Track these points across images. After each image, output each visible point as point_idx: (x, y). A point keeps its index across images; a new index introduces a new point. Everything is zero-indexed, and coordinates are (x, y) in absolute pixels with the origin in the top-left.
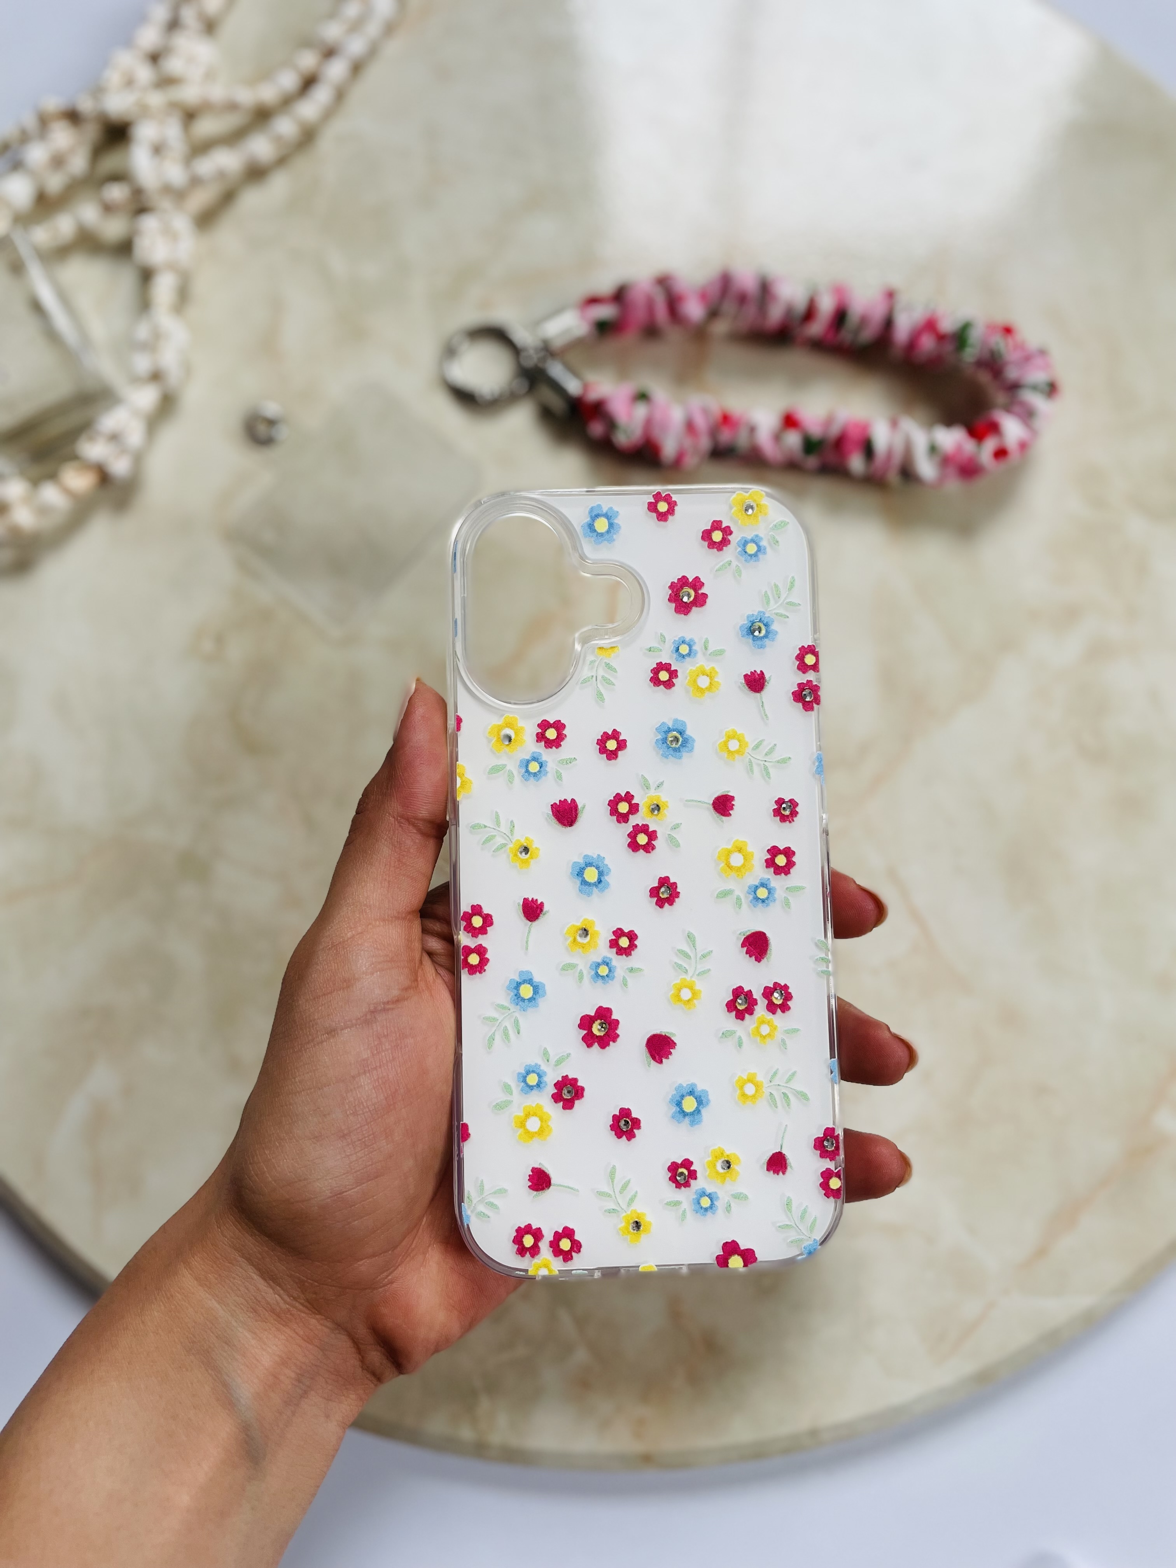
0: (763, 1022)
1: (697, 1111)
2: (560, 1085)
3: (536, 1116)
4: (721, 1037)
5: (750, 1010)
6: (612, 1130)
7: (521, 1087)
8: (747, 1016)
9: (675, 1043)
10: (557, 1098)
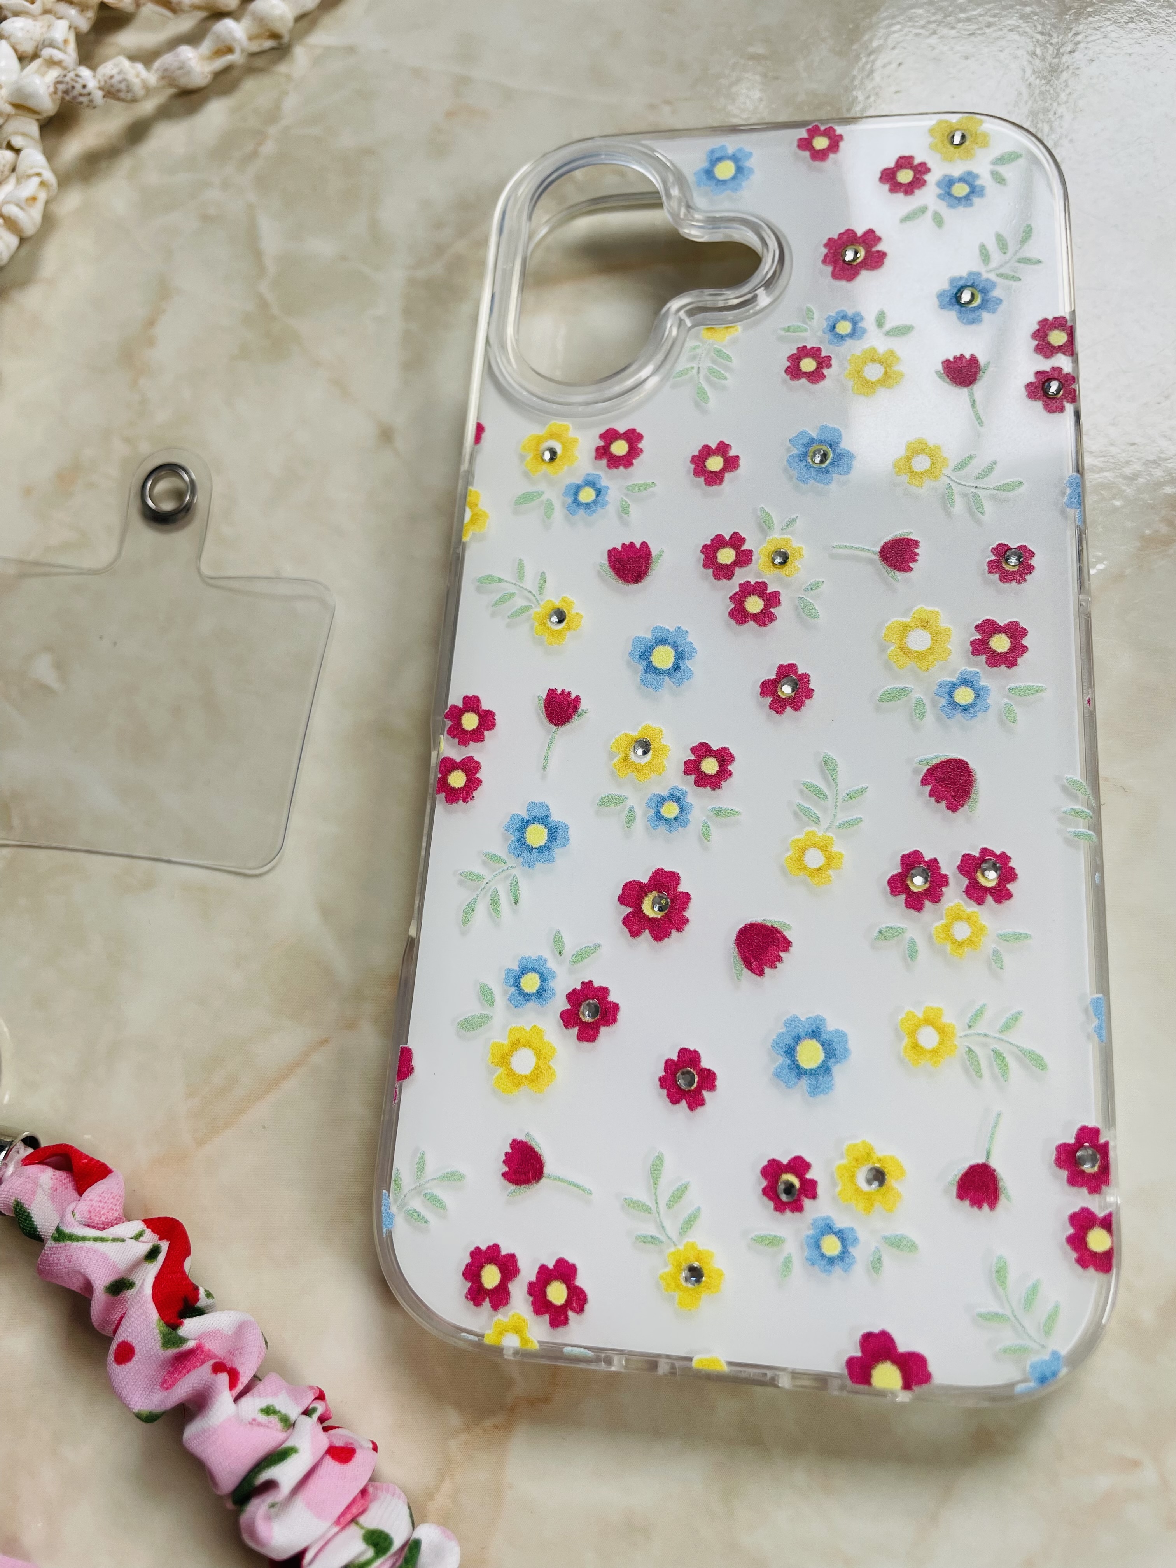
0: (958, 917)
1: (825, 1069)
2: (576, 997)
3: (530, 1047)
4: (876, 939)
5: (934, 893)
6: (662, 1086)
7: (510, 993)
8: (927, 903)
9: (789, 943)
10: (569, 1019)
